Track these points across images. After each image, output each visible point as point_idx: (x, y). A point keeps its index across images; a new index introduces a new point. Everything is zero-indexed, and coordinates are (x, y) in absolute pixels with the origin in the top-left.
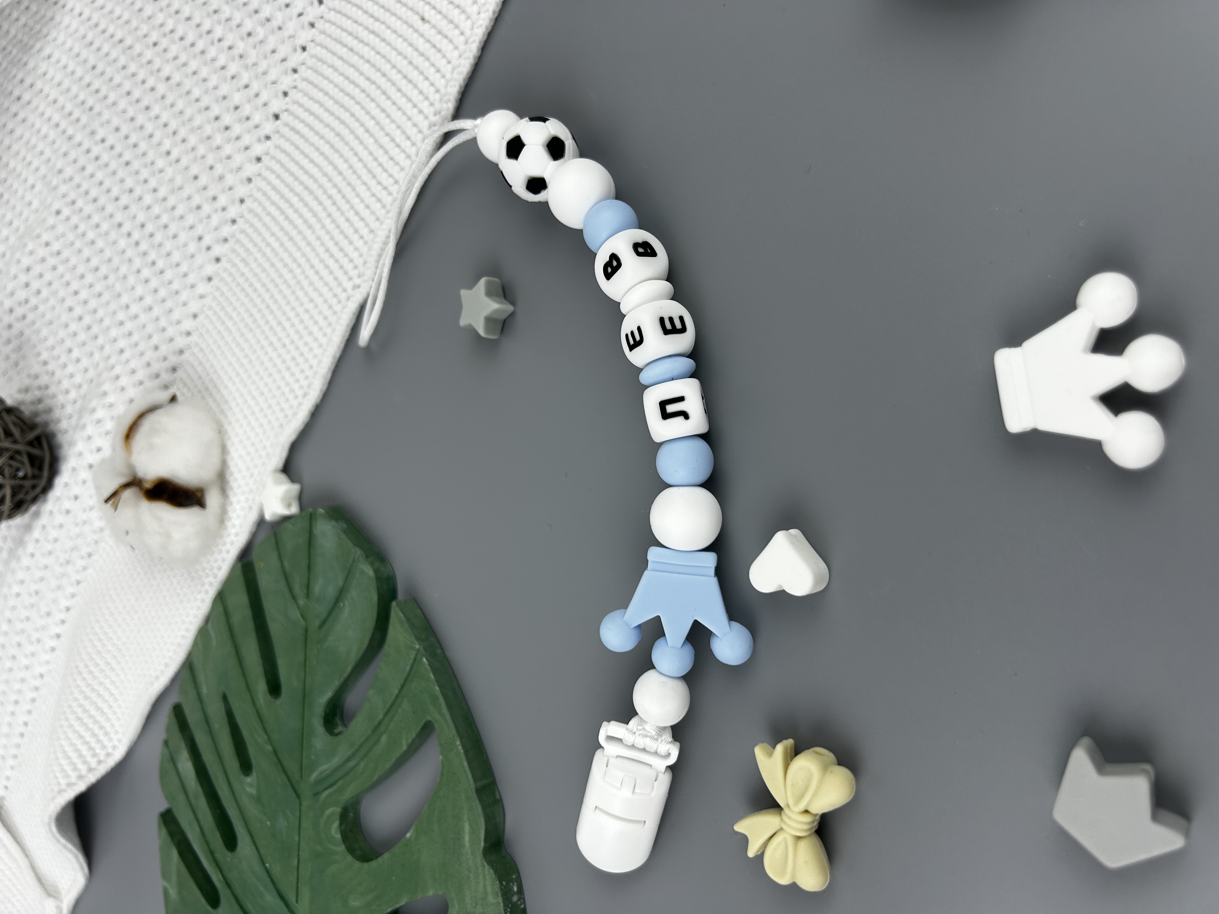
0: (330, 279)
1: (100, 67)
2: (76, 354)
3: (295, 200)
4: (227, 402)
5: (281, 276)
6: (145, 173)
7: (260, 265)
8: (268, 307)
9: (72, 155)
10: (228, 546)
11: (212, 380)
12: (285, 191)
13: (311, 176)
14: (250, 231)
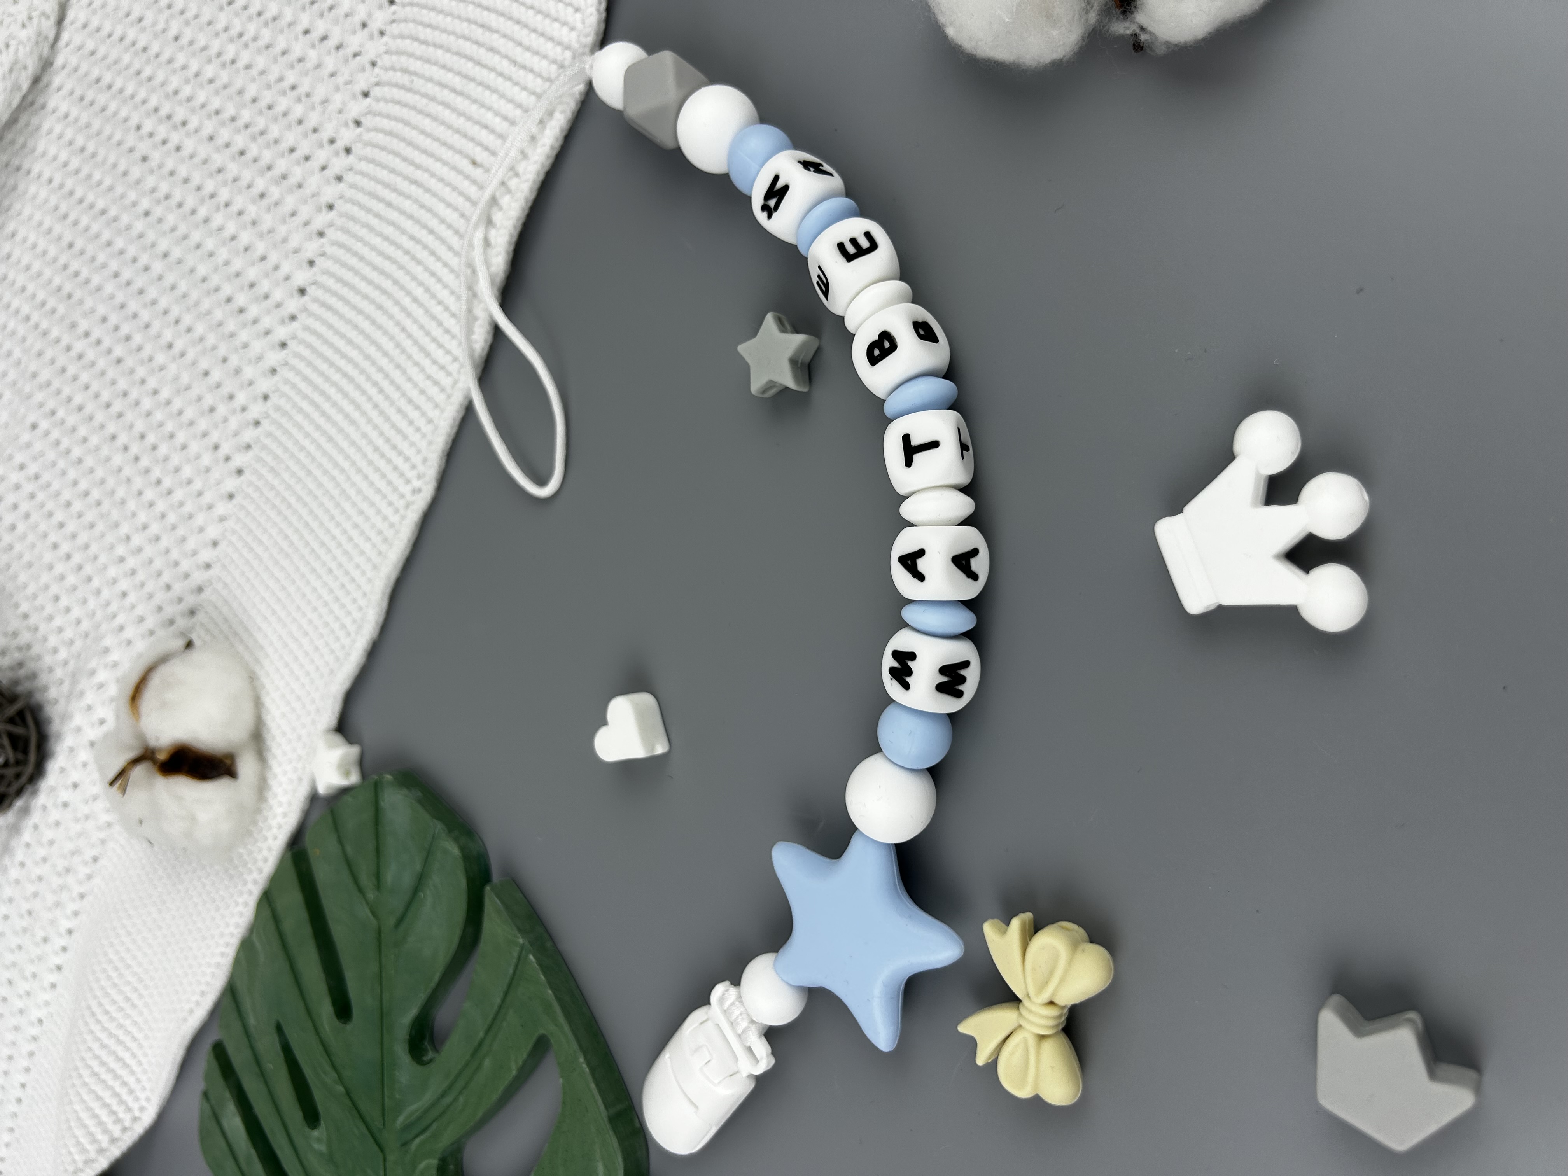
0: (381, 484)
1: (79, 244)
2: (64, 602)
3: (332, 391)
4: (262, 648)
5: (320, 485)
6: (141, 372)
7: (293, 475)
8: (307, 524)
9: (49, 354)
10: (275, 830)
11: (241, 623)
12: (319, 381)
13: (350, 360)
14: (278, 433)
